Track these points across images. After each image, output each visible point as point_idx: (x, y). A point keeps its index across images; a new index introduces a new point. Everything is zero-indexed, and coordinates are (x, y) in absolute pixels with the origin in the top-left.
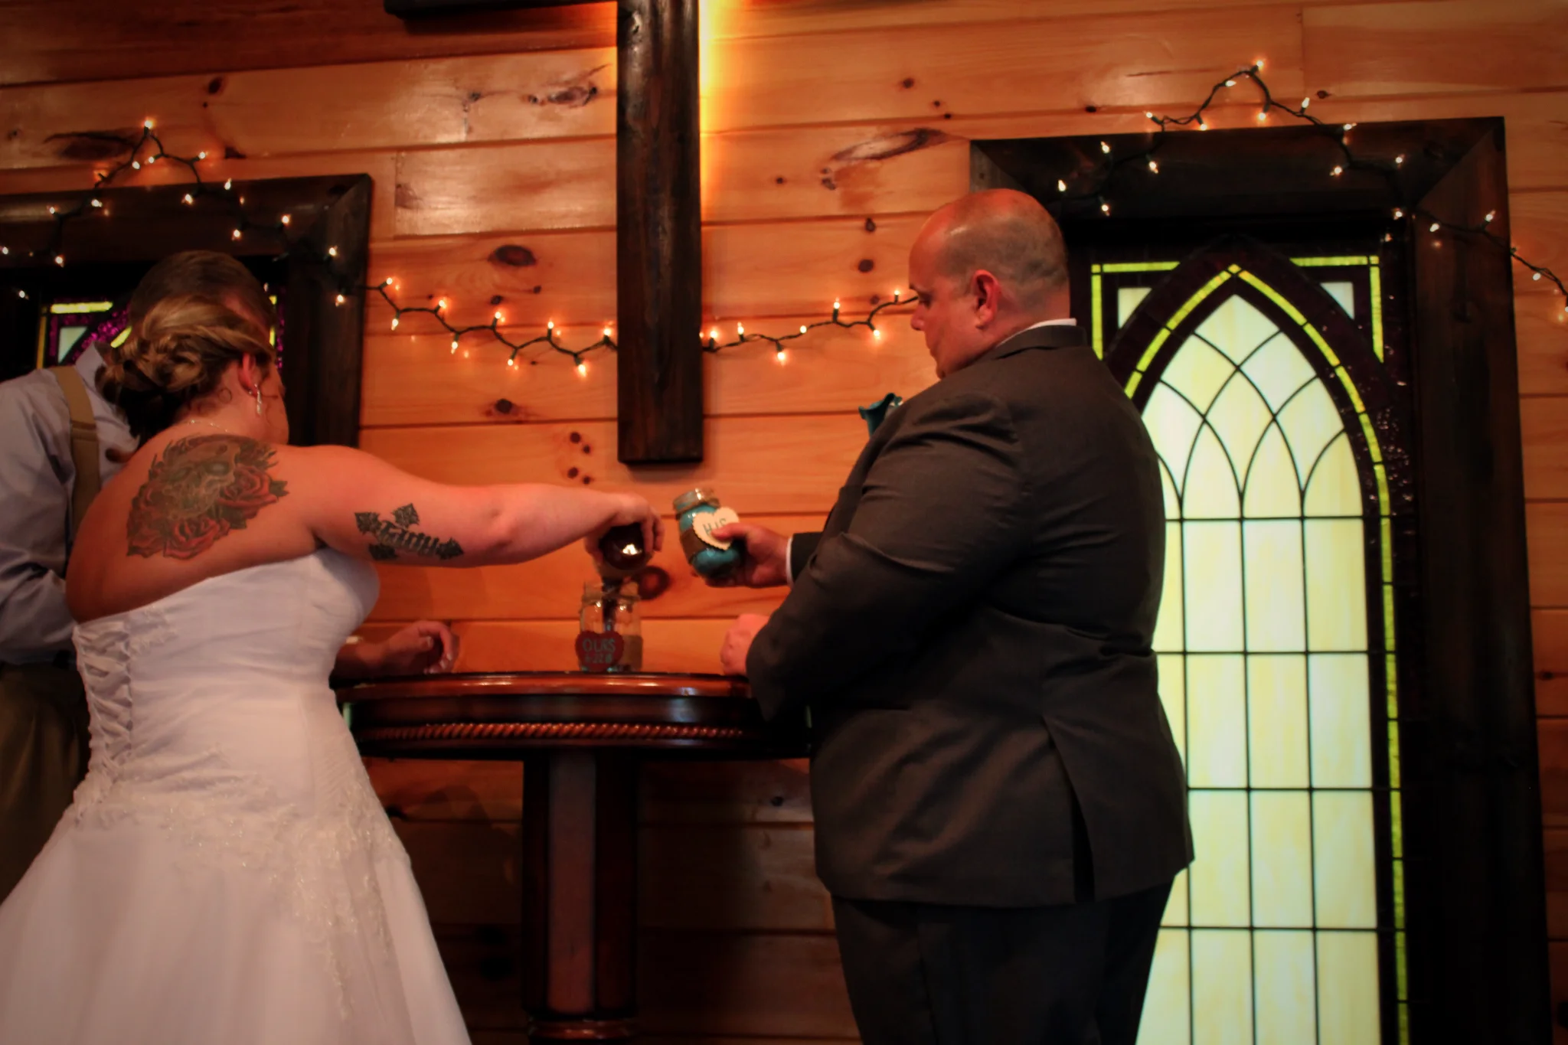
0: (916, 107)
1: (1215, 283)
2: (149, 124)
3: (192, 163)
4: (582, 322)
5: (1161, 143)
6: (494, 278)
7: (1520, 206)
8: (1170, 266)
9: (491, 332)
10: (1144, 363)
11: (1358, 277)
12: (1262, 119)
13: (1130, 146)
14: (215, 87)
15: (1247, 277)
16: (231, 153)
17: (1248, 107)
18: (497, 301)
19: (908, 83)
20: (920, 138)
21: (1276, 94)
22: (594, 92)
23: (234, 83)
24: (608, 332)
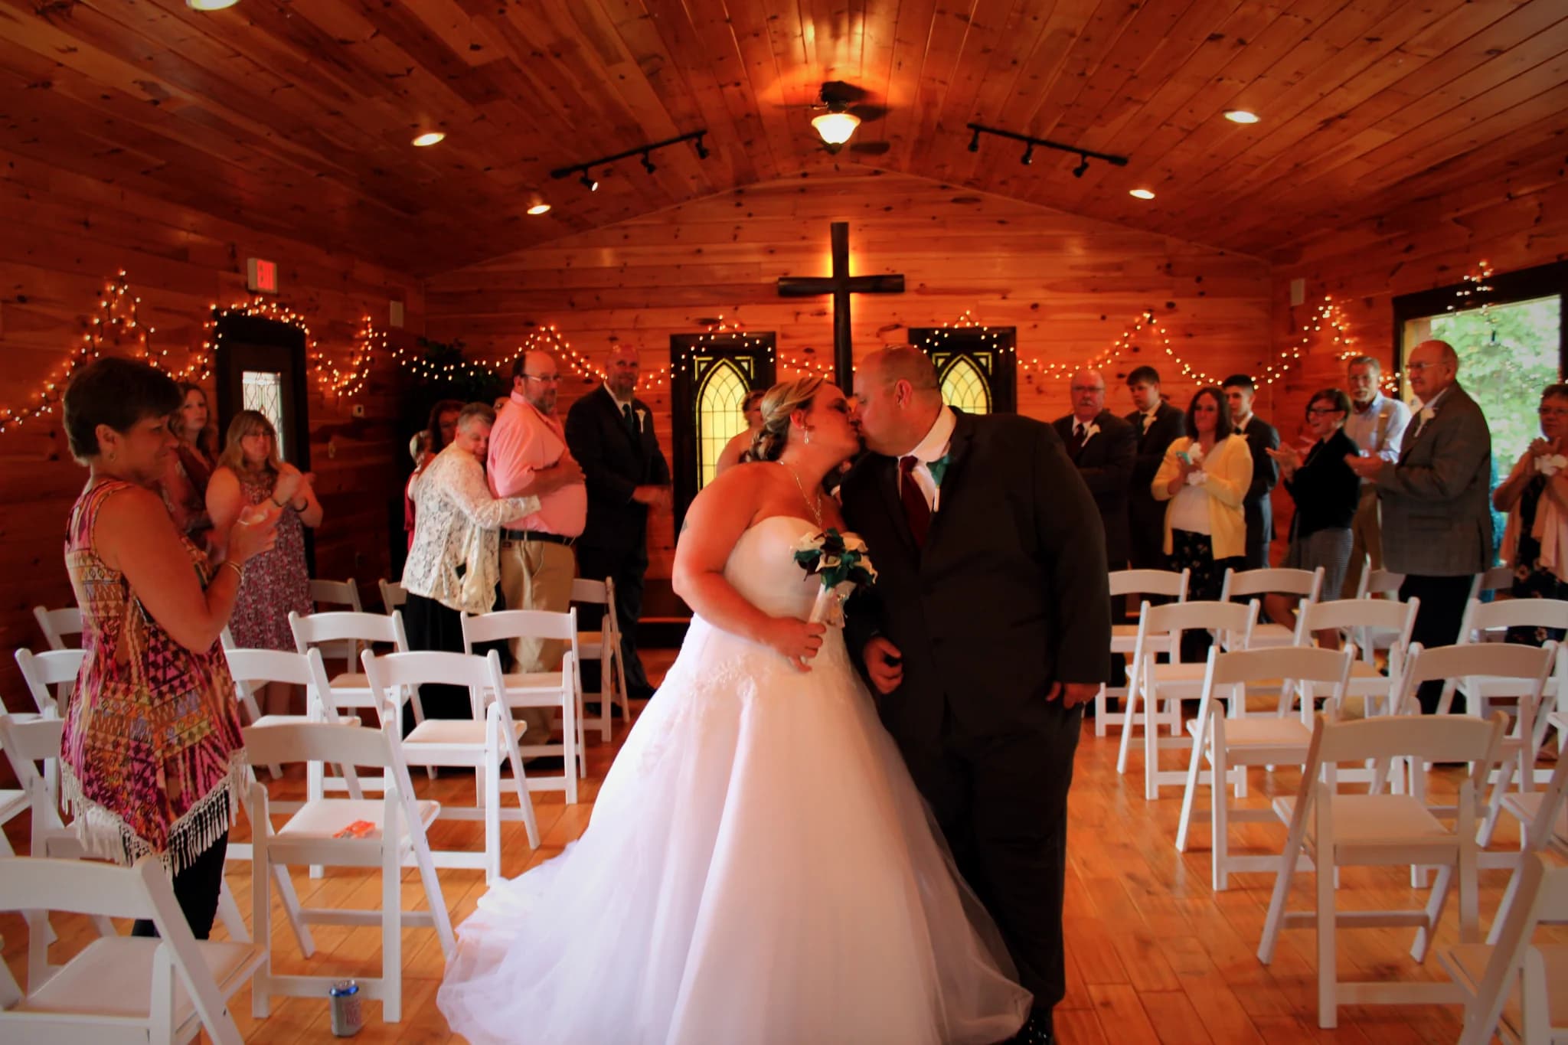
0: (896, 320)
1: (959, 358)
2: (721, 317)
3: (733, 327)
4: (826, 365)
5: (949, 330)
6: (805, 355)
7: (1019, 344)
8: (948, 354)
9: (805, 367)
10: (943, 375)
11: (987, 357)
12: (968, 324)
13: (942, 331)
14: (736, 309)
15: (965, 357)
16: (742, 325)
17: (965, 322)
18: (806, 360)
19: (894, 314)
20: (897, 326)
21: (972, 319)
22: (825, 314)
23: (742, 308)
24: (831, 368)
